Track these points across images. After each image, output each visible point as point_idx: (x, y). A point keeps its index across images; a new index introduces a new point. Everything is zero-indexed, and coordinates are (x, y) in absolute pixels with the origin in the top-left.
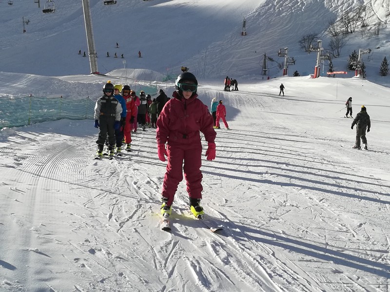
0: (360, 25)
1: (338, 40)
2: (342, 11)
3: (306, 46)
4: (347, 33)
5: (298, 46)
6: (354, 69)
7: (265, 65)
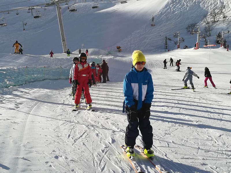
0: (222, 16)
1: (209, 26)
2: (211, 9)
3: (191, 31)
4: (215, 22)
5: (186, 31)
6: (220, 43)
7: (166, 43)
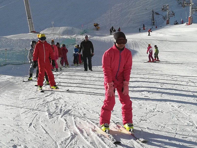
3: (182, 3)
5: (176, 3)
7: (153, 18)
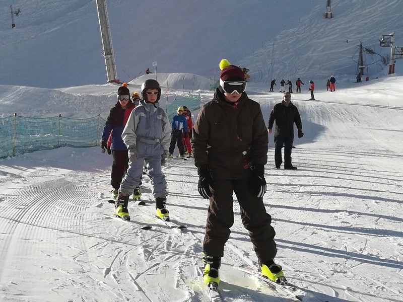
7: (362, 60)
